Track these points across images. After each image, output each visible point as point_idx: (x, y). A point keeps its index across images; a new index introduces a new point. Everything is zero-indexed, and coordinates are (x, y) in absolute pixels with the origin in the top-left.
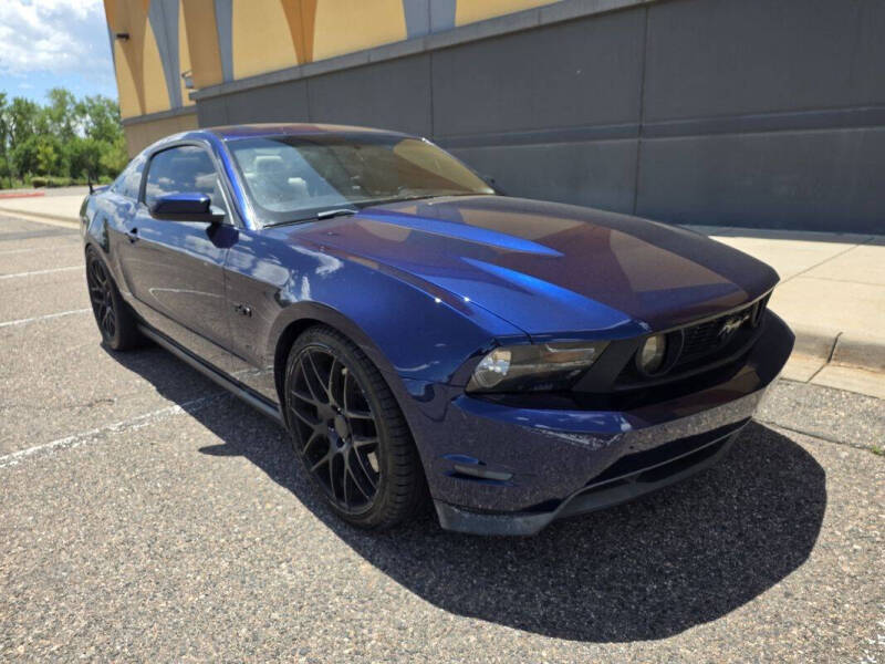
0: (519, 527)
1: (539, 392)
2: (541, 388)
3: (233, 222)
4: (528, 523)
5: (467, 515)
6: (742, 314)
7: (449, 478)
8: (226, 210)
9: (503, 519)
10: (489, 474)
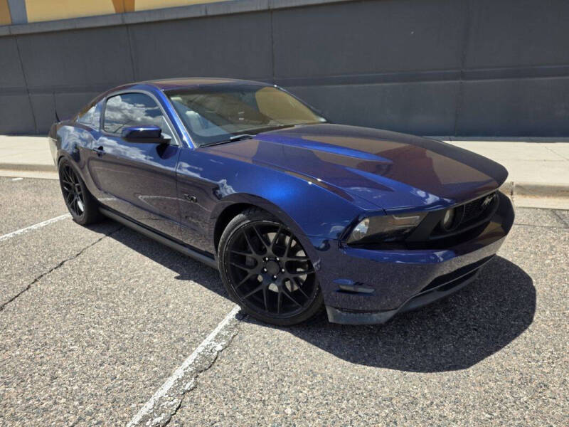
0: (375, 319)
1: (387, 242)
2: (390, 240)
3: (177, 144)
4: (381, 316)
5: (345, 314)
6: (492, 194)
7: (338, 293)
8: (171, 135)
9: (366, 315)
10: (360, 289)
